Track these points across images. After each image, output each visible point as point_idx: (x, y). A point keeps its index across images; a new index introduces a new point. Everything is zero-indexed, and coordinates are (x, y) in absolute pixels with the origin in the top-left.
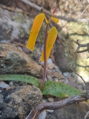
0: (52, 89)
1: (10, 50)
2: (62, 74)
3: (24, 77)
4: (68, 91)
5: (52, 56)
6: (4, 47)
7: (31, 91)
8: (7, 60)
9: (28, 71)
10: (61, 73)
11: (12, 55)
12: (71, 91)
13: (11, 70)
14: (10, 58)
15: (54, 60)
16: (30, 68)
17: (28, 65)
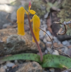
0: (51, 62)
1: (10, 34)
2: (62, 43)
3: (25, 55)
4: (64, 62)
5: (50, 29)
6: (4, 33)
7: (31, 68)
8: (8, 44)
9: (28, 49)
10: (59, 43)
11: (11, 39)
12: (67, 62)
13: (14, 51)
14: (9, 42)
15: (51, 31)
16: (29, 46)
17: (26, 44)
